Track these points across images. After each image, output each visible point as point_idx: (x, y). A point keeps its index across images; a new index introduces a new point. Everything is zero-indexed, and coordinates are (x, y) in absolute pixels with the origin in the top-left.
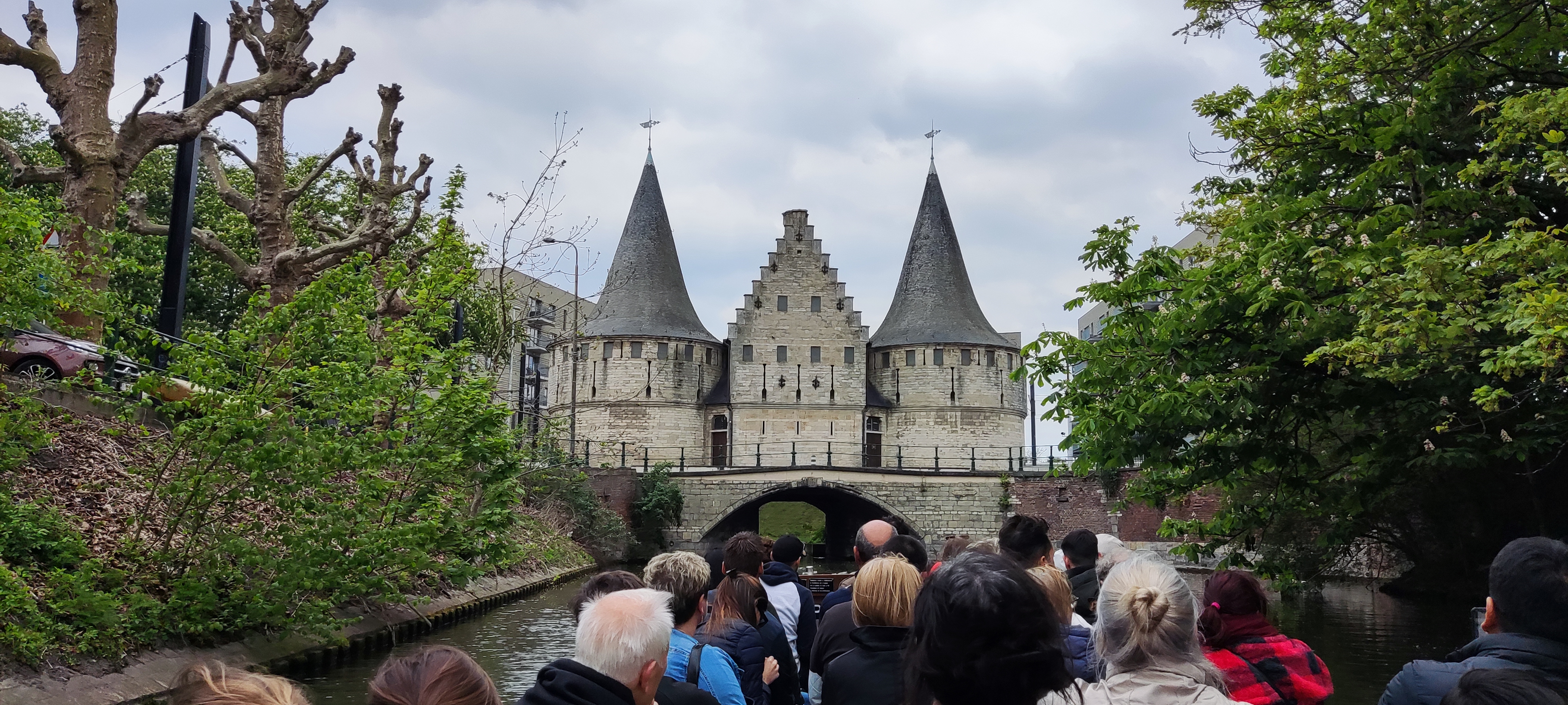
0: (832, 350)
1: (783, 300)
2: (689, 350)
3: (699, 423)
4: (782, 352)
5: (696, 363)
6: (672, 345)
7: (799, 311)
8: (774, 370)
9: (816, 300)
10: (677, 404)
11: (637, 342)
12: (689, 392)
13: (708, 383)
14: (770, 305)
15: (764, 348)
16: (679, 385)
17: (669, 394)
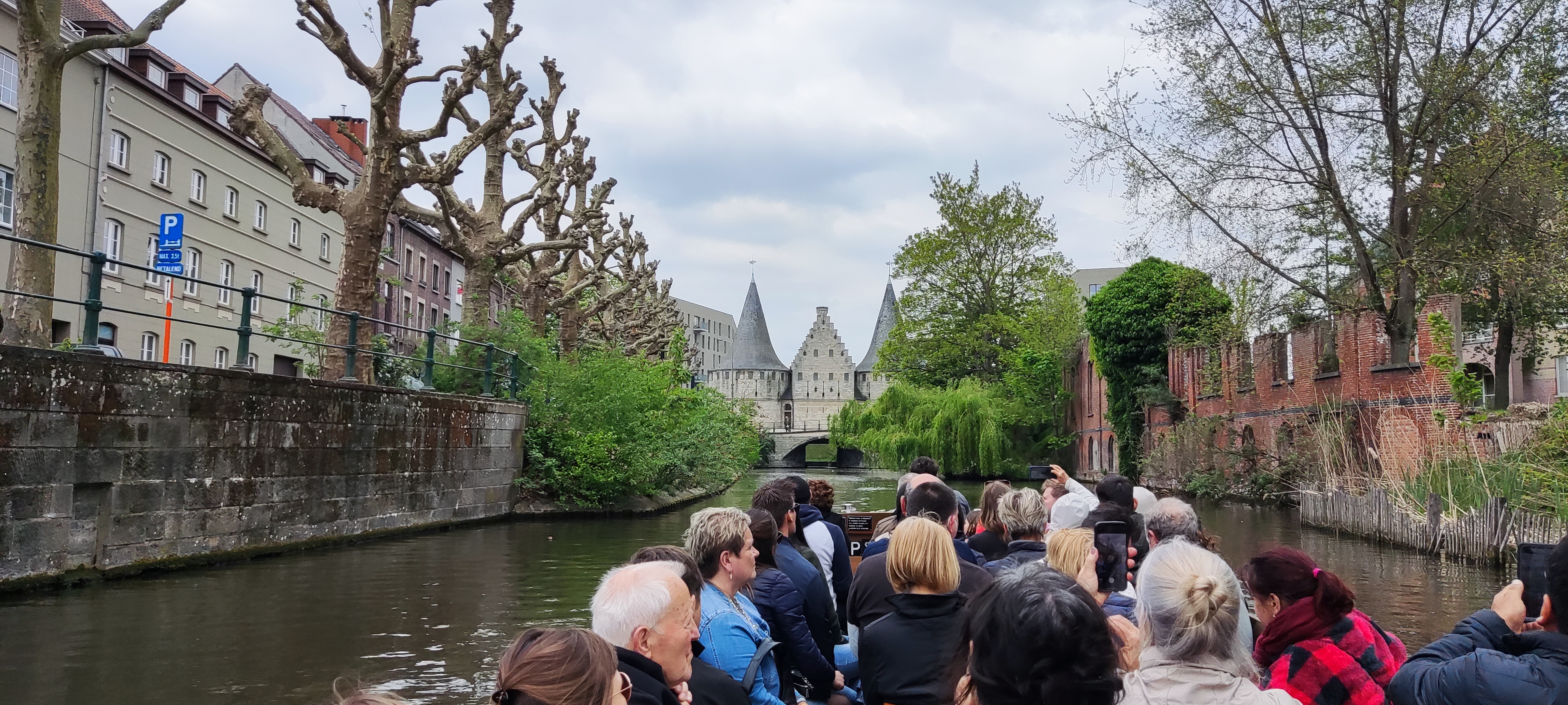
0: (839, 374)
1: (816, 352)
2: (774, 374)
3: (779, 407)
4: (816, 375)
5: (777, 380)
6: (766, 373)
7: (824, 356)
8: (812, 384)
9: (831, 351)
10: (769, 399)
11: (751, 372)
12: (774, 394)
13: (782, 390)
14: (810, 354)
15: (808, 374)
16: (769, 391)
17: (765, 395)
